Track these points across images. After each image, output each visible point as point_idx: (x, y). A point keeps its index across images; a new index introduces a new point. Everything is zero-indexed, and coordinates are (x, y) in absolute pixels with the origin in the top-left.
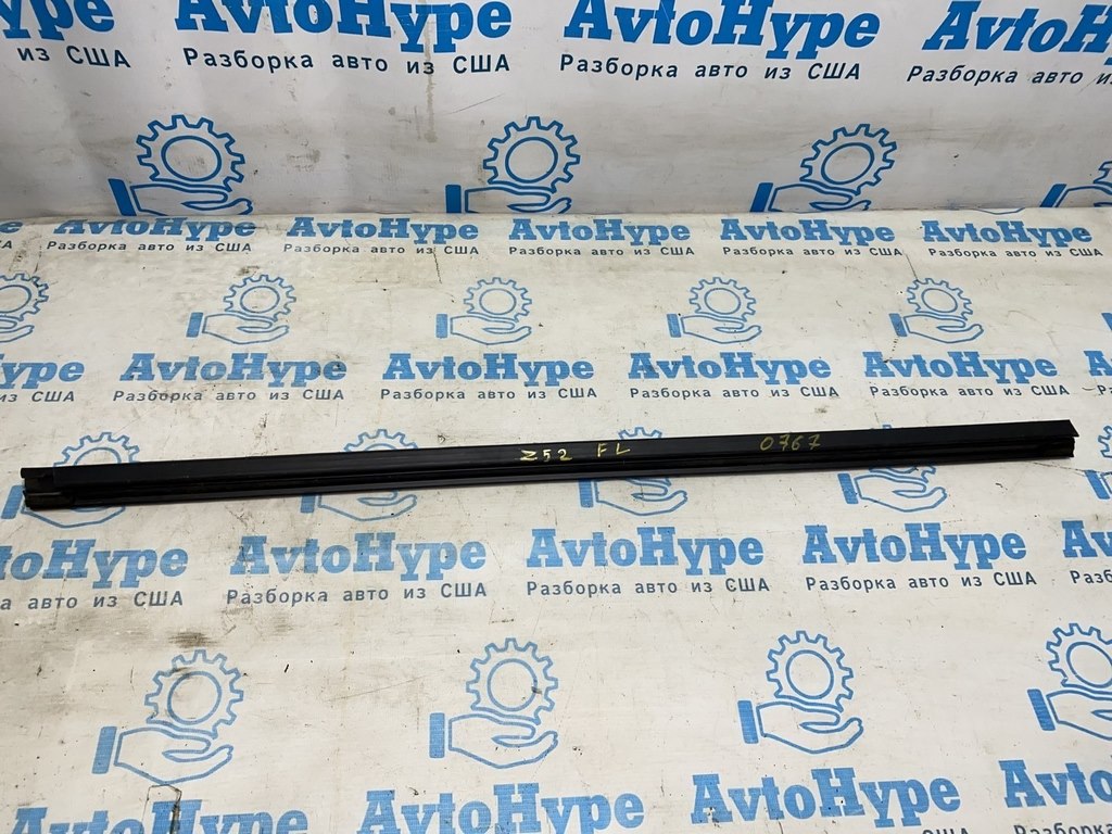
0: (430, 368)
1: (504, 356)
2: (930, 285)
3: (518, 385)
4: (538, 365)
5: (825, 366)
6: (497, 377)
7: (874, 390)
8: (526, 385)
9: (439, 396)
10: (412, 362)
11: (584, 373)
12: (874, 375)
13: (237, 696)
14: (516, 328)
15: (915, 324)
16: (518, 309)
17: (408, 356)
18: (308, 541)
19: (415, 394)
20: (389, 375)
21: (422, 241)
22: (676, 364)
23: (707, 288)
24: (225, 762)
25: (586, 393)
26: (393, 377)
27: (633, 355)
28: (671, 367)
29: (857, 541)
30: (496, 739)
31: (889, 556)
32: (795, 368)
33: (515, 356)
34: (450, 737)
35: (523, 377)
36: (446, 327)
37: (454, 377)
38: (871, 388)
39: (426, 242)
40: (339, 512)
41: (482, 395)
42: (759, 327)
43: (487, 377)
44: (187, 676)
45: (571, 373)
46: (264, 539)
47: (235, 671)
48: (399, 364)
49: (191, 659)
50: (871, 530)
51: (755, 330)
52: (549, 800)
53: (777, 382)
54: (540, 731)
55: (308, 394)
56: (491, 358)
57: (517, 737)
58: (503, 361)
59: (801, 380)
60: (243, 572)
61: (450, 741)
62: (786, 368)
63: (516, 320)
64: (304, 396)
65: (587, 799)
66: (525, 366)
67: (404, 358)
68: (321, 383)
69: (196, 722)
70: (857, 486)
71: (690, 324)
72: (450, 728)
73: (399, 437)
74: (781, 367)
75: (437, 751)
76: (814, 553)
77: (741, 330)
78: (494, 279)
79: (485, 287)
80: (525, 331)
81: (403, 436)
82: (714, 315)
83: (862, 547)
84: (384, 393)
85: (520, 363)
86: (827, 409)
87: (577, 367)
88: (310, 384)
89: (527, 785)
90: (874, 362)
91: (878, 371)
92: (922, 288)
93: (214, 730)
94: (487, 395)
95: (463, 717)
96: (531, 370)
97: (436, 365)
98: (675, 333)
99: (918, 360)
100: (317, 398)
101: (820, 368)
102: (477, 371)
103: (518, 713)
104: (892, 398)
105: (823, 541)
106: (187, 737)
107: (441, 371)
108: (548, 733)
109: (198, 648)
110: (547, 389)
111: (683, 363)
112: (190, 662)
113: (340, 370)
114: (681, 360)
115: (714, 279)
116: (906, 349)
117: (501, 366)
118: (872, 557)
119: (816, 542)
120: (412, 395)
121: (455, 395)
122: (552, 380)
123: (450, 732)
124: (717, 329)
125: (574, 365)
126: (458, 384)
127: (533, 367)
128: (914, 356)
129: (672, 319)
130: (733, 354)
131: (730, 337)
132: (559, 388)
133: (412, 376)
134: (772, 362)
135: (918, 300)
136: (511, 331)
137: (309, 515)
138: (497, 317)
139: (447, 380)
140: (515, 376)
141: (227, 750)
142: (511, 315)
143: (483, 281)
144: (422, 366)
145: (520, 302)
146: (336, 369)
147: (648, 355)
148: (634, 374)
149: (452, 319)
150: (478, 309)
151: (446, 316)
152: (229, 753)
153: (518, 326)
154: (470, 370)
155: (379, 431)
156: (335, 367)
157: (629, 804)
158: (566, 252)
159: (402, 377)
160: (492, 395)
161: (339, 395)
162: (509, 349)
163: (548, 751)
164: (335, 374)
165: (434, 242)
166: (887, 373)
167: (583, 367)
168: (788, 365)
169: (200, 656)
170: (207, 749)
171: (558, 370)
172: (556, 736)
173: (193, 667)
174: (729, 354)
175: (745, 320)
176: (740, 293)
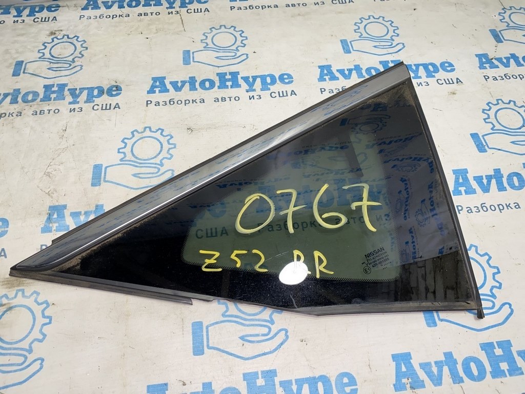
0: (179, 84)
1: (230, 73)
2: (513, 10)
3: (242, 91)
4: (255, 78)
5: (451, 65)
6: (227, 87)
7: (486, 78)
8: (247, 92)
9: (187, 102)
10: (167, 82)
11: (287, 81)
12: (485, 68)
13: (47, 321)
14: (238, 55)
15: (507, 35)
16: (239, 43)
17: (165, 78)
18: (97, 206)
19: (170, 102)
20: (152, 91)
21: (171, 7)
22: (350, 71)
23: (365, 22)
24: (38, 371)
25: (289, 94)
26: (154, 92)
27: (320, 67)
28: (347, 72)
29: (489, 178)
30: (242, 338)
31: (513, 187)
32: (430, 68)
33: (238, 73)
34: (208, 339)
35: (245, 86)
36: (190, 58)
37: (196, 89)
38: (484, 76)
39: (174, 8)
40: (118, 184)
41: (217, 100)
42: (403, 44)
43: (219, 88)
44: (10, 309)
45: (278, 81)
46: (65, 207)
47: (46, 302)
48: (158, 84)
49: (13, 296)
50: (499, 169)
51: (400, 46)
52: (285, 382)
53: (420, 77)
54: (274, 329)
55: (96, 107)
56: (222, 76)
57: (257, 335)
58: (230, 77)
59: (436, 75)
60: (50, 231)
61: (208, 342)
62: (424, 68)
63: (237, 50)
64: (93, 108)
65: (314, 378)
66: (246, 79)
67: (161, 80)
68: (105, 99)
69: (16, 342)
70: (485, 141)
71: (356, 45)
72: (207, 332)
73: (160, 131)
74: (421, 68)
75: (198, 350)
76: (460, 189)
77: (391, 46)
78: (221, 26)
79: (215, 31)
80: (245, 57)
81: (163, 130)
82: (372, 38)
83: (494, 181)
84: (148, 103)
85: (242, 78)
86: (456, 92)
87: (281, 78)
88: (97, 101)
89: (268, 372)
90: (484, 60)
91: (487, 66)
92: (508, 13)
93: (30, 347)
94: (220, 100)
95: (217, 323)
96: (250, 82)
97: (184, 83)
98: (348, 51)
99: (513, 56)
100: (102, 109)
101: (448, 66)
102: (212, 84)
103: (257, 317)
104: (500, 82)
105: (466, 179)
106: (10, 354)
107: (187, 85)
108: (281, 330)
109: (19, 288)
110: (262, 93)
111: (355, 69)
112: (13, 298)
113: (117, 90)
114: (353, 67)
115: (369, 17)
116: (504, 51)
117: (229, 80)
118: (501, 188)
119: (461, 181)
120: (168, 103)
121: (198, 101)
122: (265, 87)
123: (207, 335)
124: (375, 47)
125: (280, 76)
126: (200, 93)
127: (251, 80)
128: (510, 54)
129: (344, 43)
130: (388, 62)
131: (385, 51)
132: (270, 92)
133: (168, 91)
134: (415, 65)
135: (507, 19)
136: (234, 57)
137: (97, 187)
138: (225, 49)
139: (192, 92)
140: (239, 86)
141: (39, 362)
142: (234, 48)
143: (213, 28)
144: (174, 84)
145: (239, 39)
146: (115, 90)
147: (330, 66)
148: (321, 79)
149: (193, 53)
150: (211, 45)
151: (189, 51)
152: (41, 364)
153: (239, 54)
154: (207, 84)
155: (146, 128)
156: (114, 89)
157: (346, 380)
158: (268, 7)
159: (160, 92)
160: (224, 99)
161: (117, 106)
162: (233, 69)
163: (282, 344)
164: (114, 93)
165: (180, 7)
166: (493, 66)
167: (285, 77)
168: (425, 66)
169: (20, 294)
170: (24, 362)
171: (268, 80)
172: (287, 332)
173: (14, 302)
174: (385, 61)
175: (393, 40)
176: (388, 24)
